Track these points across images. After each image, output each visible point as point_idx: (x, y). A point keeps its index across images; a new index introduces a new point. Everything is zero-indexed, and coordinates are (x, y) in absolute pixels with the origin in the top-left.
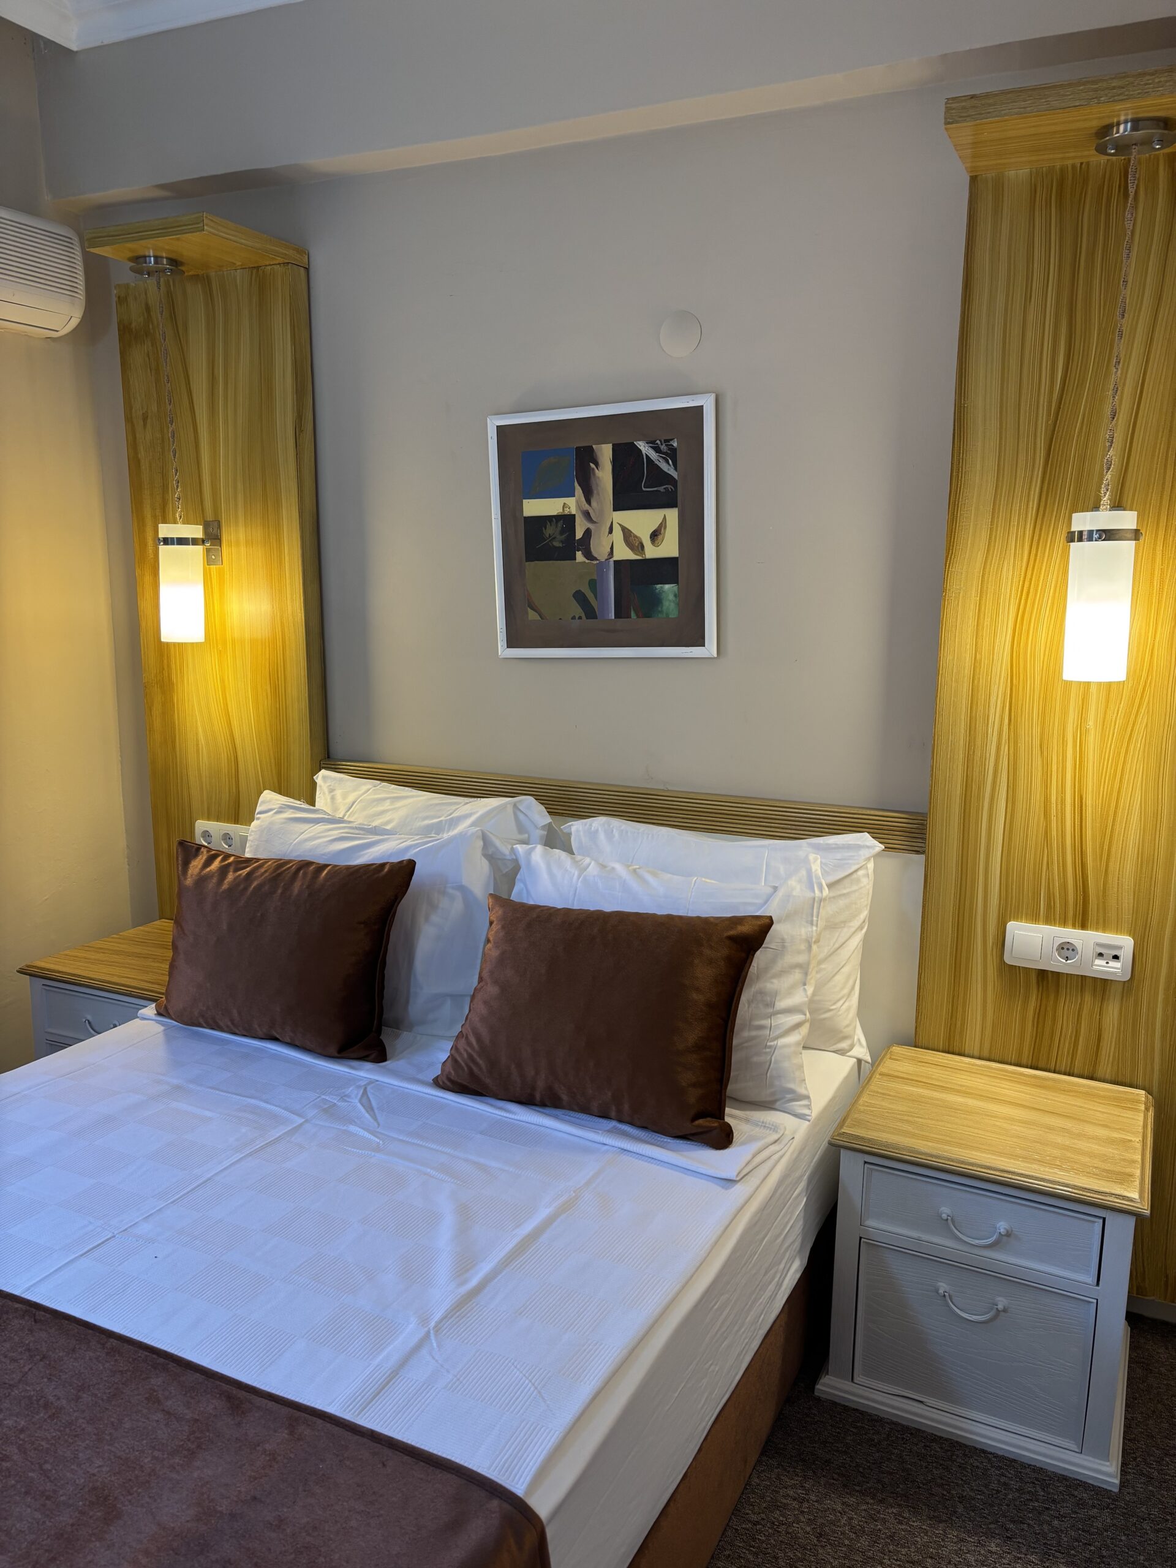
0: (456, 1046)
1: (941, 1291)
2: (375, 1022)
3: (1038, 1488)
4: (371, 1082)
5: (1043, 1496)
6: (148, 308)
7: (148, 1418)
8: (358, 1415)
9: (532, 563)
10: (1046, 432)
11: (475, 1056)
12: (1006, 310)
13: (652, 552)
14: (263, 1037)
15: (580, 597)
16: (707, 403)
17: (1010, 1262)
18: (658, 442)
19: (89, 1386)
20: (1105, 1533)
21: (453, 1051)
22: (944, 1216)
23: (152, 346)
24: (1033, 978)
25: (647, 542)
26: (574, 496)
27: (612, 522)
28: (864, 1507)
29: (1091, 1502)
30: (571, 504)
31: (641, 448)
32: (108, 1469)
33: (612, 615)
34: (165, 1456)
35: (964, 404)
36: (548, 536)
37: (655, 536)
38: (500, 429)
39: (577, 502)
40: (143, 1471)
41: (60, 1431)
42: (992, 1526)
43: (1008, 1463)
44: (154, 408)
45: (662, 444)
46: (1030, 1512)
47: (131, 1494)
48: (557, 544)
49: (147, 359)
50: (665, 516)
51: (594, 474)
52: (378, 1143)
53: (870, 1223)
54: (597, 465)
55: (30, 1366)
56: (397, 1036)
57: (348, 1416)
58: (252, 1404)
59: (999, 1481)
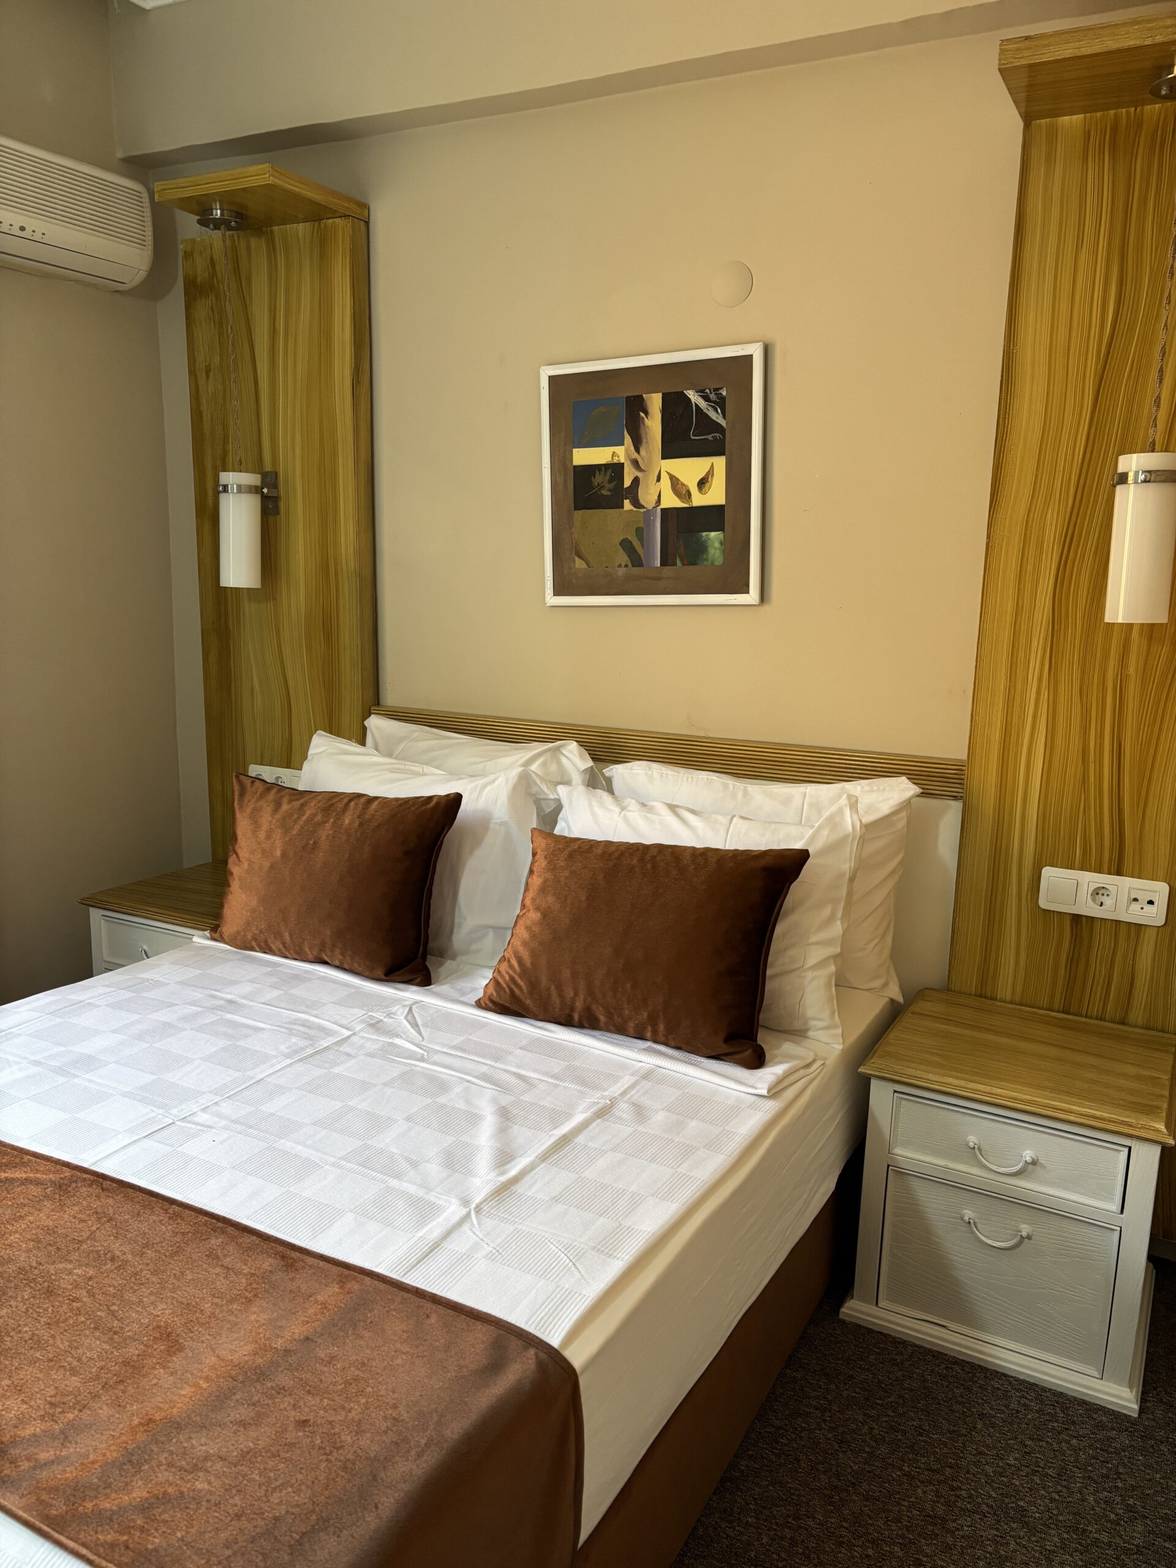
0: (498, 970)
1: (966, 1218)
2: (421, 948)
3: (1058, 1410)
4: (416, 1002)
5: (1063, 1417)
6: (213, 263)
7: (208, 1272)
8: (404, 1275)
9: (581, 512)
10: (1094, 377)
11: (517, 978)
12: (1058, 254)
13: (699, 500)
14: (312, 960)
15: (626, 545)
16: (756, 351)
17: (1036, 1190)
18: (707, 391)
19: (153, 1244)
20: (1123, 1453)
21: (495, 974)
22: (971, 1144)
23: (216, 299)
24: (1067, 923)
25: (694, 490)
26: (623, 445)
27: (660, 471)
28: (886, 1419)
29: (1110, 1425)
30: (620, 453)
31: (690, 397)
32: (171, 1311)
33: (658, 563)
34: (224, 1303)
35: (1013, 350)
36: (596, 484)
37: (702, 483)
38: (552, 379)
39: (626, 451)
40: (203, 1314)
41: (126, 1280)
42: (1012, 1442)
43: (1029, 1386)
44: (217, 359)
45: (711, 393)
46: (1049, 1432)
47: (192, 1332)
48: (605, 492)
49: (211, 313)
50: (712, 466)
51: (644, 423)
52: (423, 1054)
53: (898, 1151)
54: (646, 414)
55: (98, 1226)
56: (442, 964)
57: (394, 1276)
58: (305, 1262)
59: (1019, 1402)
